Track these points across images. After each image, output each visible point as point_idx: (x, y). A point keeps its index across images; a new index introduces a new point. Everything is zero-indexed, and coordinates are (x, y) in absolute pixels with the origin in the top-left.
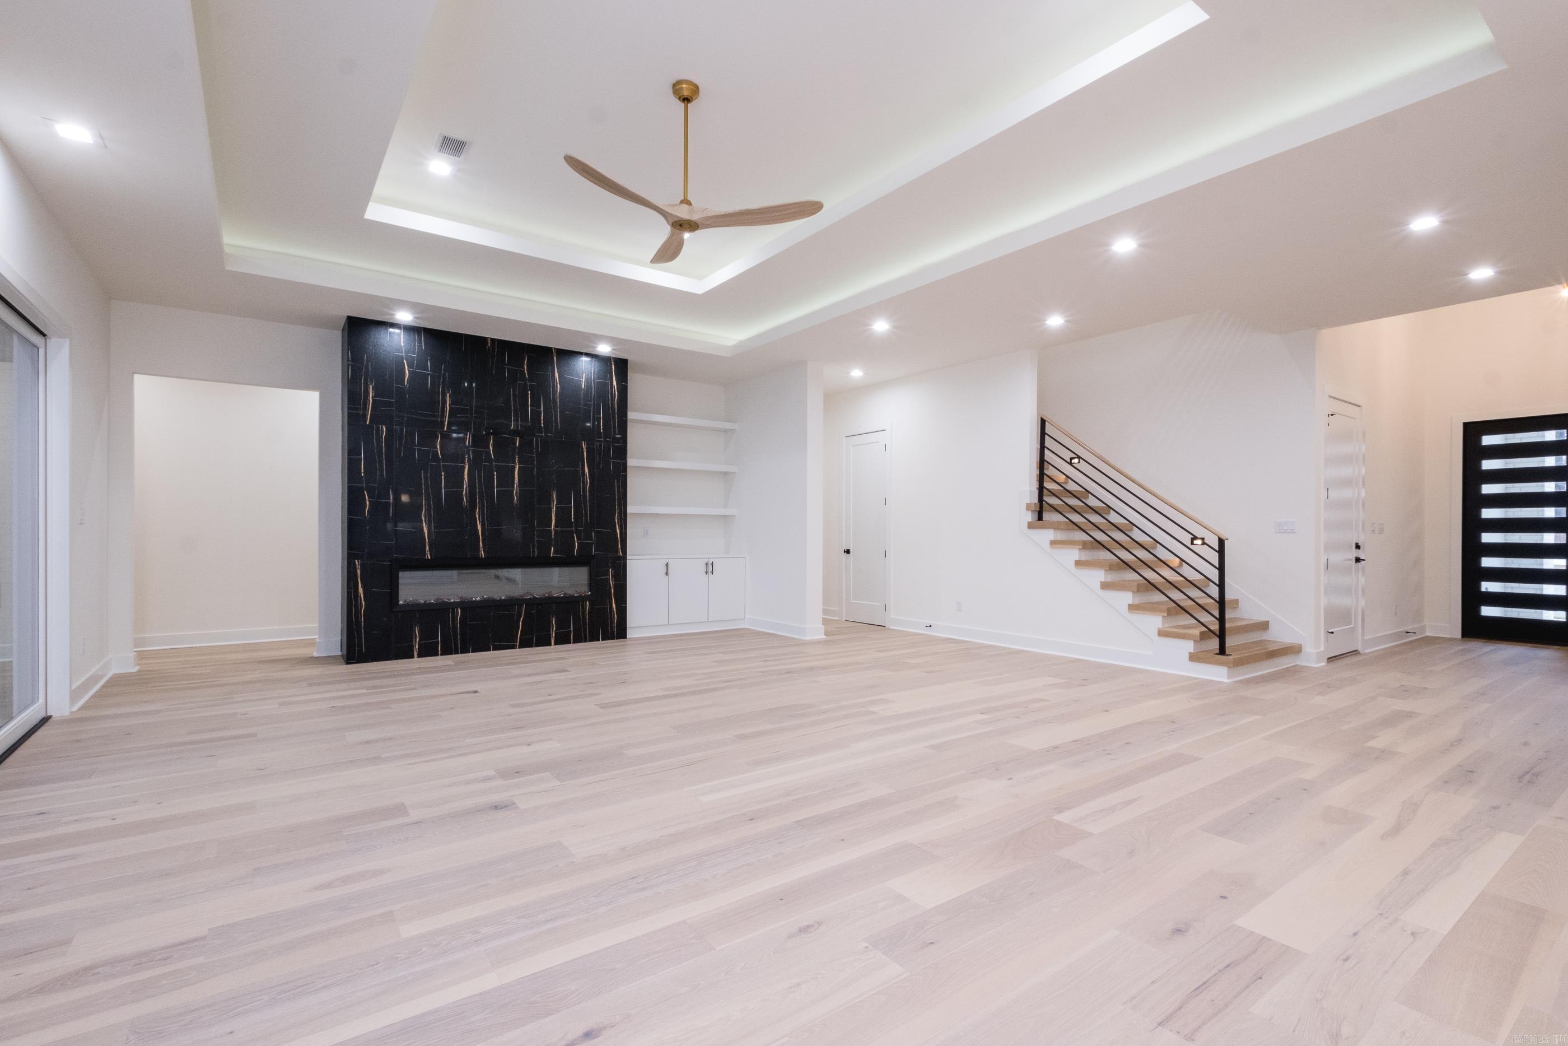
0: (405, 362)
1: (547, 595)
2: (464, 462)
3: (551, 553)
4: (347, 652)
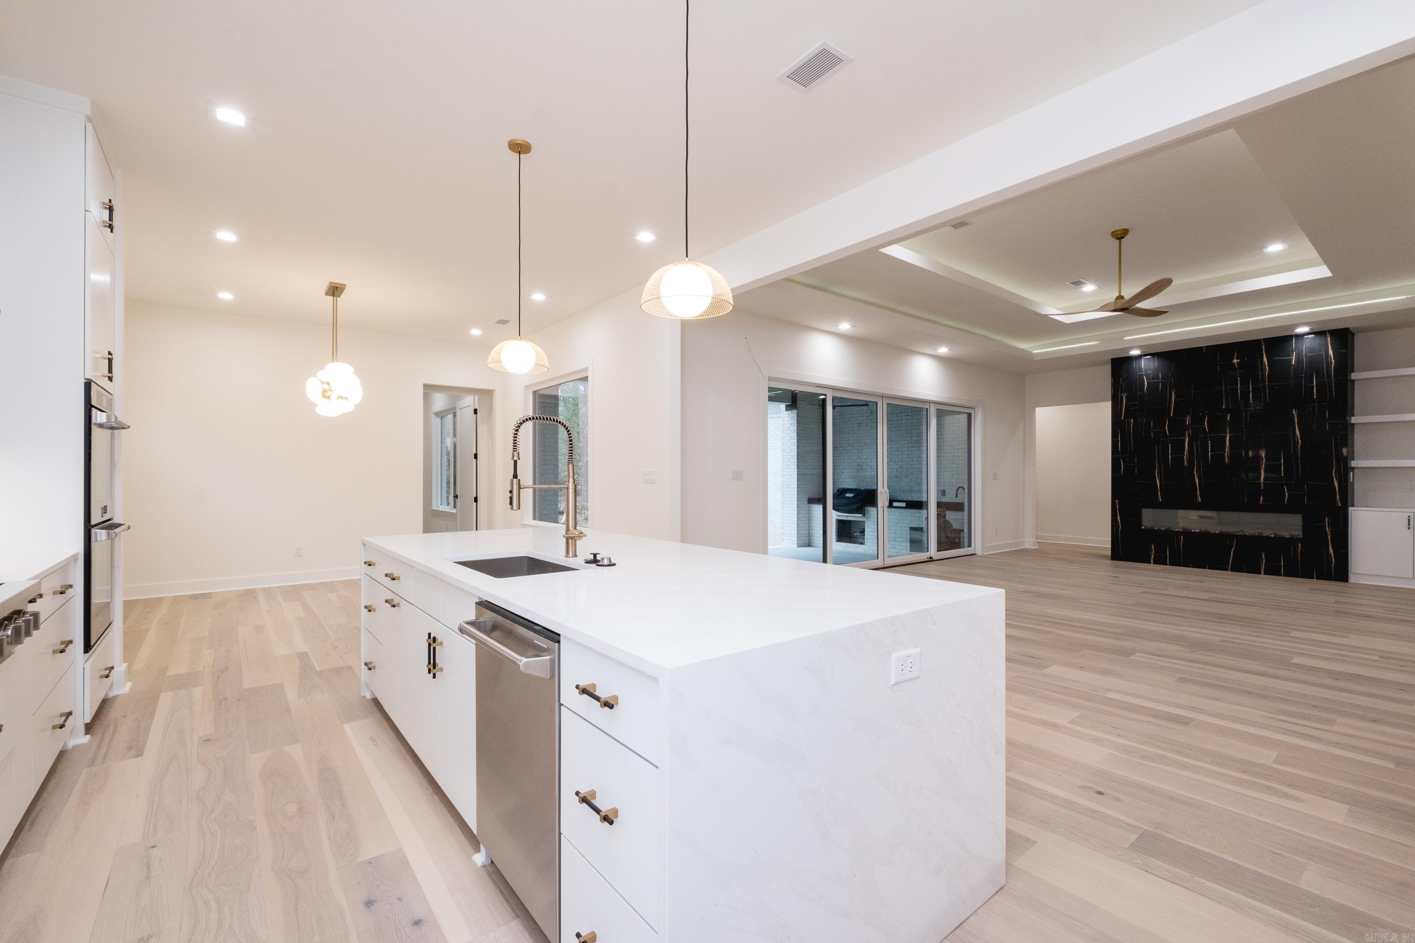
0: (1145, 377)
1: (1256, 534)
2: (1185, 437)
3: (1260, 501)
4: (1112, 553)
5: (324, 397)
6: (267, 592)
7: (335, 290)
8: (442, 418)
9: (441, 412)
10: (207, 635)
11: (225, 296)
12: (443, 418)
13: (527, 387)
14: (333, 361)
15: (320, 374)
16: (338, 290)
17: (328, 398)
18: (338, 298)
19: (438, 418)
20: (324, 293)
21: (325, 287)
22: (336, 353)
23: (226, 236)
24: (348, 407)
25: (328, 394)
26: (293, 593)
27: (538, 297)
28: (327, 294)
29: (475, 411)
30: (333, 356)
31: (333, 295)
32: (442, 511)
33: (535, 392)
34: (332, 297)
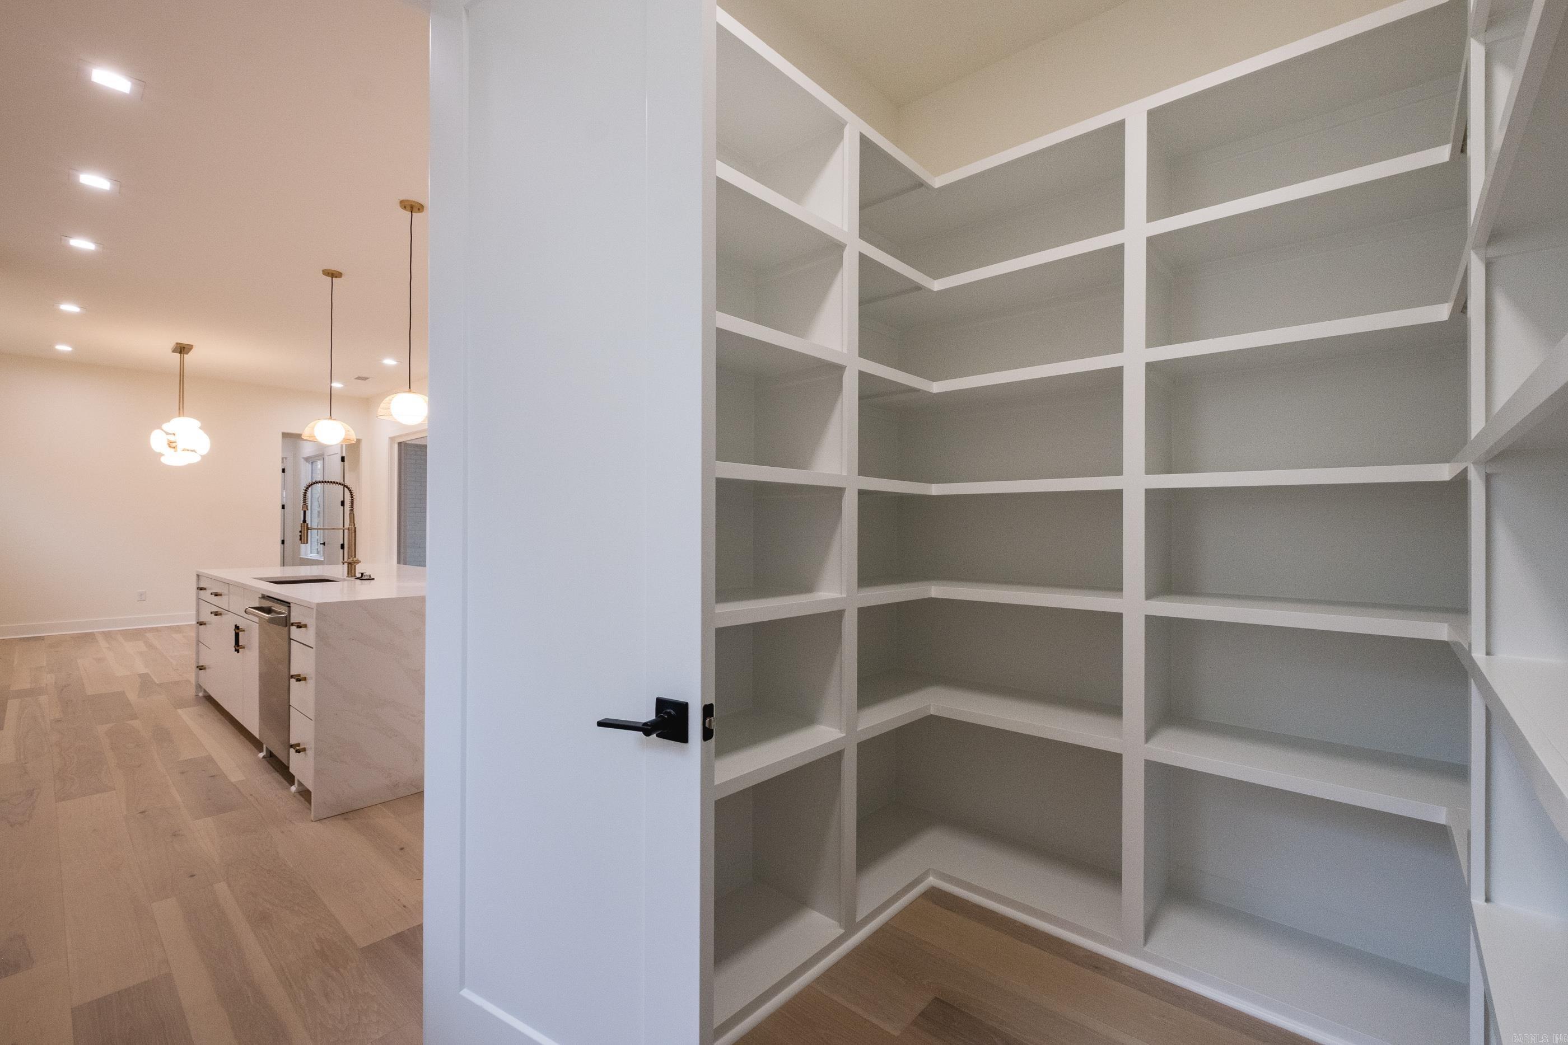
5: (170, 447)
6: (108, 635)
7: (182, 349)
8: (312, 463)
9: (311, 457)
10: (45, 665)
11: (63, 348)
12: (314, 464)
13: (392, 439)
14: (179, 416)
15: (166, 426)
16: (185, 350)
17: (174, 448)
18: (185, 355)
19: (307, 464)
20: (171, 351)
21: (172, 345)
22: (183, 408)
23: (69, 308)
24: (195, 459)
25: (174, 445)
26: (136, 635)
27: (389, 362)
28: (174, 351)
29: (343, 459)
30: (179, 409)
31: (180, 352)
32: (310, 559)
33: (400, 444)
34: (179, 355)
